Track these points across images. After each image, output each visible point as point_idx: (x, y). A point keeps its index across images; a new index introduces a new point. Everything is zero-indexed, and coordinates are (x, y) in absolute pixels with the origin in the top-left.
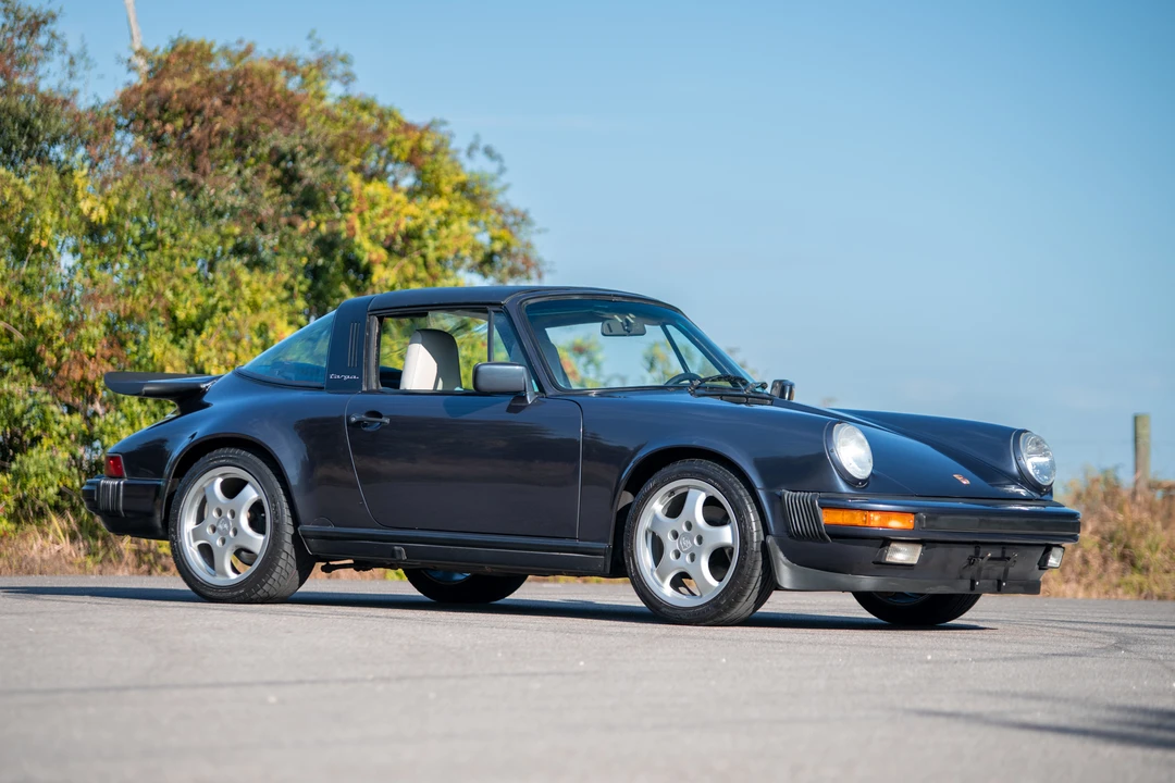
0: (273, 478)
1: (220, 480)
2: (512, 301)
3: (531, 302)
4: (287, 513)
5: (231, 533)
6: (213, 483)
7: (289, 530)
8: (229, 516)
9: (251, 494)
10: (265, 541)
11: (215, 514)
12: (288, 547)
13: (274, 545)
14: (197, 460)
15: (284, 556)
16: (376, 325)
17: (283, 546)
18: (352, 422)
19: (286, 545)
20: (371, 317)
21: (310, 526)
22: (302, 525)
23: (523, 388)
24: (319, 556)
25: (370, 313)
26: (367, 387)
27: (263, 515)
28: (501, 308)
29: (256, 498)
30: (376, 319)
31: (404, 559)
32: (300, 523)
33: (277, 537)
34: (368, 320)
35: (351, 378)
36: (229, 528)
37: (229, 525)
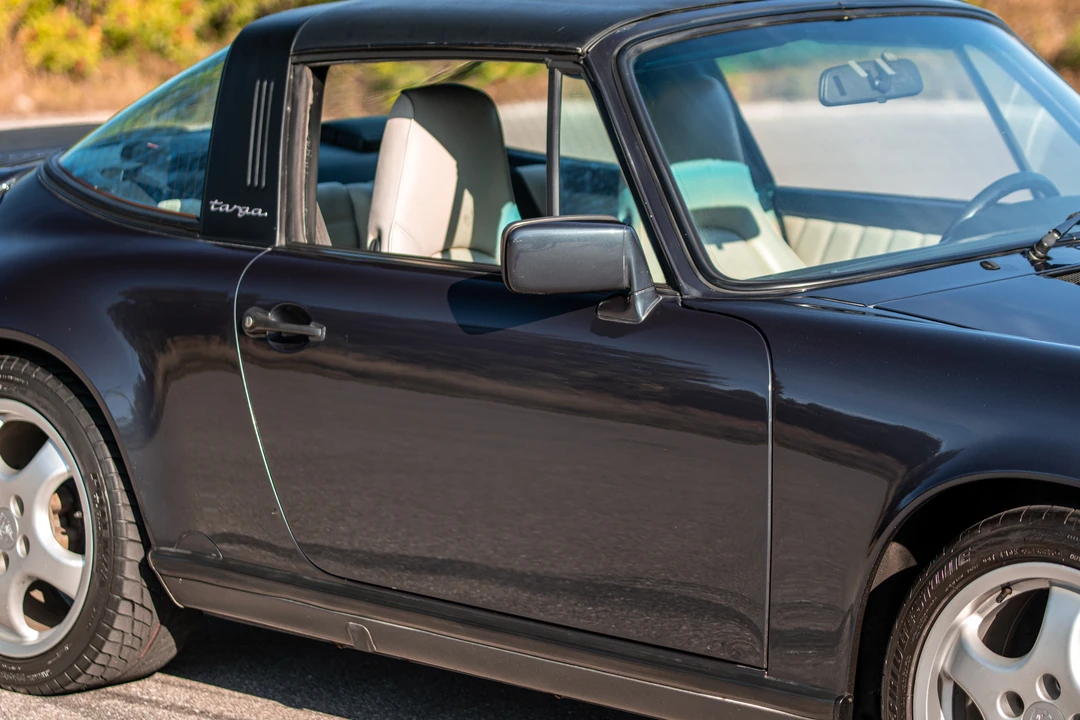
0: (97, 436)
2: (599, 47)
3: (647, 46)
4: (127, 515)
5: (20, 548)
7: (133, 552)
9: (55, 463)
10: (84, 569)
12: (132, 586)
13: (102, 583)
15: (124, 608)
16: (308, 87)
17: (120, 585)
18: (246, 328)
19: (126, 583)
20: (298, 68)
21: (172, 550)
22: (157, 546)
23: (625, 283)
24: (200, 612)
25: (295, 59)
26: (287, 235)
27: (78, 515)
28: (578, 63)
29: (63, 475)
30: (308, 72)
31: (370, 650)
32: (153, 542)
33: (106, 565)
34: (290, 76)
35: (253, 213)
36: (15, 536)
37: (13, 528)
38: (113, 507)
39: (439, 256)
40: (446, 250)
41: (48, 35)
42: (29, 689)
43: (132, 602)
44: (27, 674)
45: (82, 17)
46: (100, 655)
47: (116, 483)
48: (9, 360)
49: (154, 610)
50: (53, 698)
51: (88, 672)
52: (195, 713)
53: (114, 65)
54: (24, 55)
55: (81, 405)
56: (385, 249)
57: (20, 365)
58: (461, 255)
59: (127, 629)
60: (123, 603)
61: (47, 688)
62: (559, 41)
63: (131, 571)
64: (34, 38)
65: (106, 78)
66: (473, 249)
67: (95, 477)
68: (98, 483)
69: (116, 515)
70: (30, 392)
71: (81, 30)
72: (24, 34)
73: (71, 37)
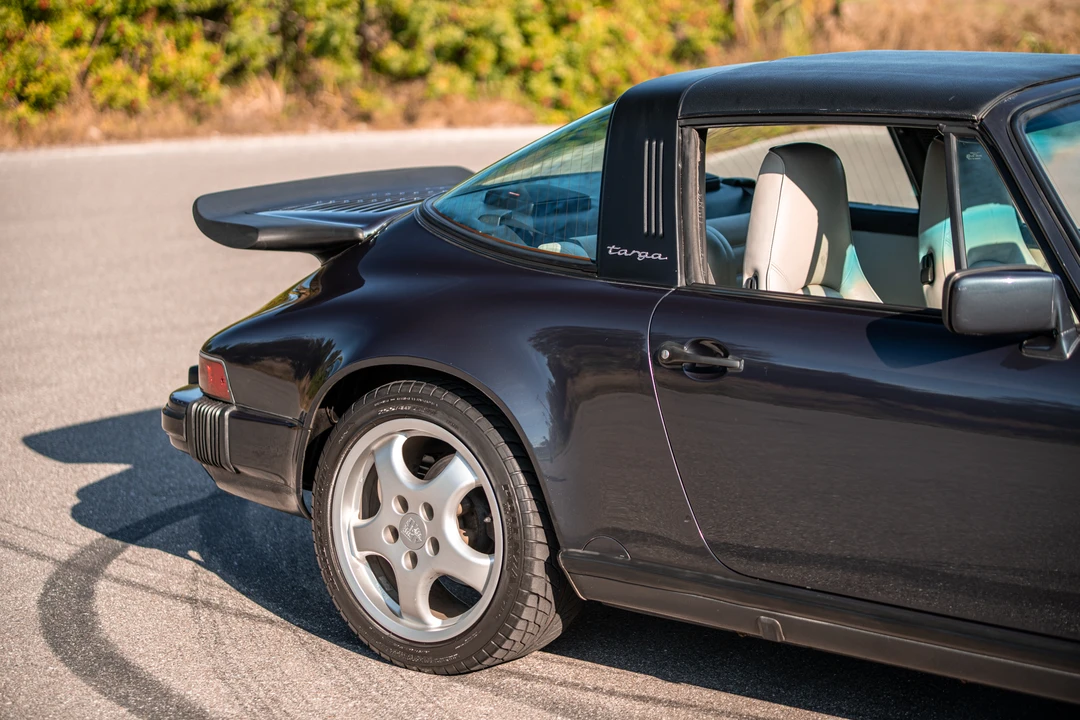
0: (507, 452)
1: (401, 440)
2: (992, 114)
3: (1033, 112)
4: (535, 520)
5: (428, 548)
6: (389, 444)
7: (541, 553)
8: (422, 514)
9: (461, 474)
10: (492, 566)
11: (396, 507)
12: (539, 582)
13: (512, 580)
14: (357, 397)
15: (531, 601)
16: (696, 147)
17: (529, 581)
18: (662, 359)
19: (534, 579)
20: (686, 131)
21: (580, 551)
22: (566, 548)
23: (1053, 325)
24: (600, 603)
25: (683, 122)
26: (686, 277)
27: (487, 520)
28: (975, 129)
29: (472, 484)
30: (695, 134)
31: (779, 640)
32: (561, 544)
33: (517, 564)
34: (678, 137)
35: (652, 257)
36: (423, 537)
37: (422, 530)
38: (523, 514)
39: (801, 292)
40: (805, 288)
41: (111, 81)
42: (435, 669)
43: (537, 595)
44: (434, 657)
45: (133, 66)
46: (508, 641)
47: (526, 493)
48: (416, 384)
49: (553, 601)
50: (457, 677)
51: (494, 656)
52: (589, 690)
53: (159, 104)
54: (91, 96)
55: (491, 425)
56: (763, 287)
57: (429, 389)
58: (817, 291)
59: (531, 619)
60: (531, 597)
61: (454, 669)
62: (953, 109)
63: (539, 569)
64: (100, 83)
65: (155, 112)
66: (823, 285)
67: (506, 487)
68: (509, 493)
69: (526, 521)
70: (439, 413)
71: (134, 77)
72: (91, 80)
73: (127, 82)
